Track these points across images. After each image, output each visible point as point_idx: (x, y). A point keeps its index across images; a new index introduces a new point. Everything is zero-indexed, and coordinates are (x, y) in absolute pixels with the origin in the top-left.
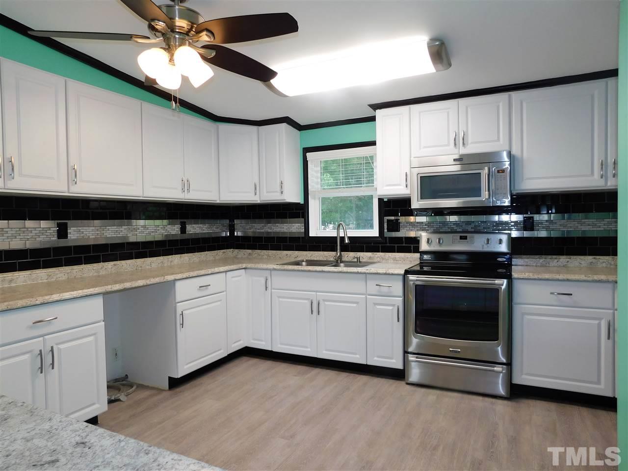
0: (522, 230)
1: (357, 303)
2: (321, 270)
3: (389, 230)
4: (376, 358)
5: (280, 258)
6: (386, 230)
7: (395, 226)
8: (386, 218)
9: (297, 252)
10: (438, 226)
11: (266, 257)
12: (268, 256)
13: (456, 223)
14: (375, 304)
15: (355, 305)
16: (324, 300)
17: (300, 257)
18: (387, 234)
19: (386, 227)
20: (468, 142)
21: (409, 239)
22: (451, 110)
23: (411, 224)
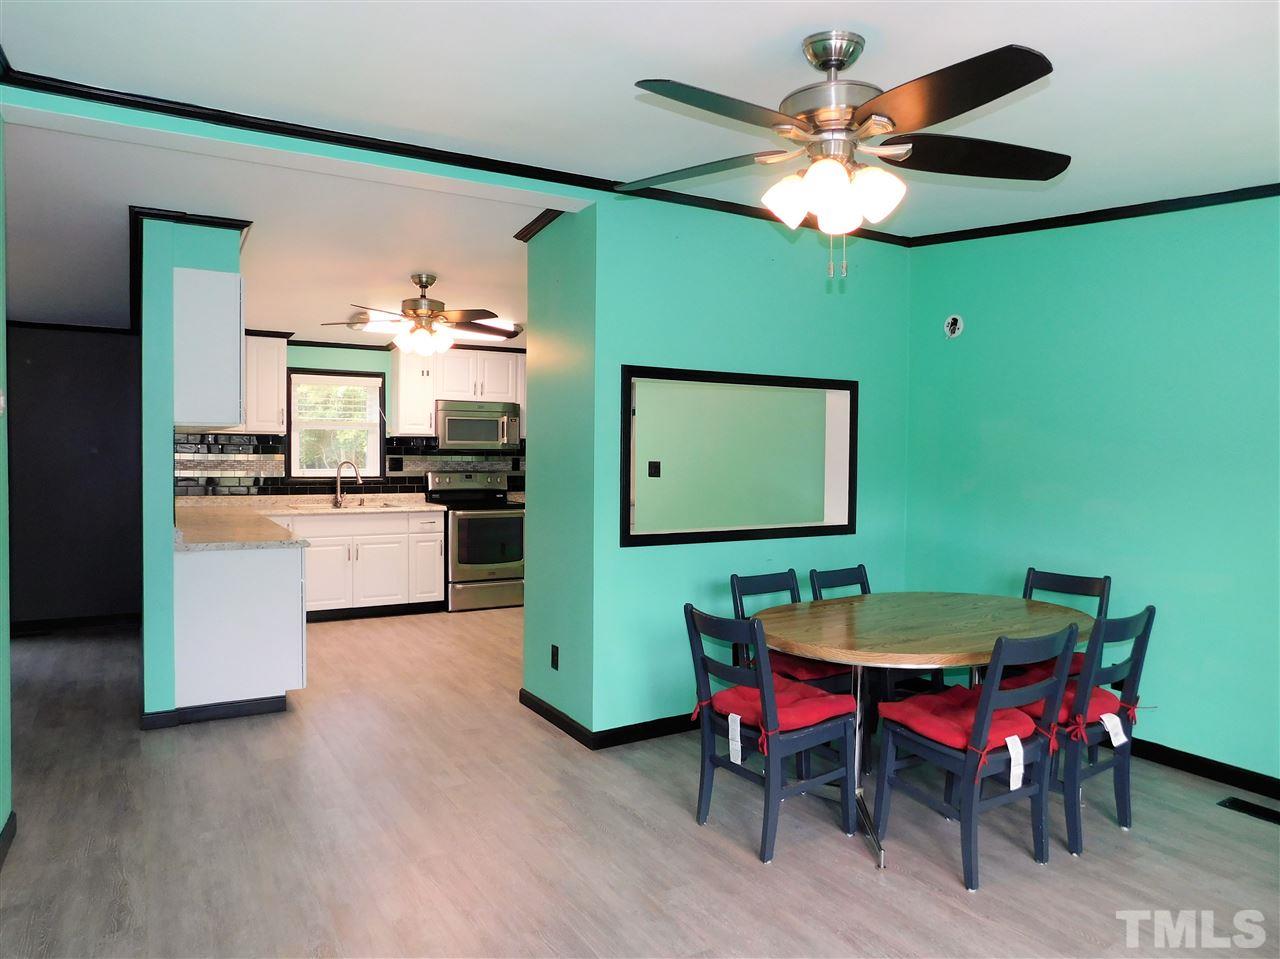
0: (511, 469)
1: (399, 543)
3: (391, 470)
6: (387, 470)
7: (397, 465)
8: (388, 457)
10: (442, 466)
13: (458, 464)
14: (418, 542)
16: (364, 544)
18: (390, 474)
19: (387, 466)
20: (485, 391)
21: (412, 479)
22: (471, 360)
23: (414, 462)
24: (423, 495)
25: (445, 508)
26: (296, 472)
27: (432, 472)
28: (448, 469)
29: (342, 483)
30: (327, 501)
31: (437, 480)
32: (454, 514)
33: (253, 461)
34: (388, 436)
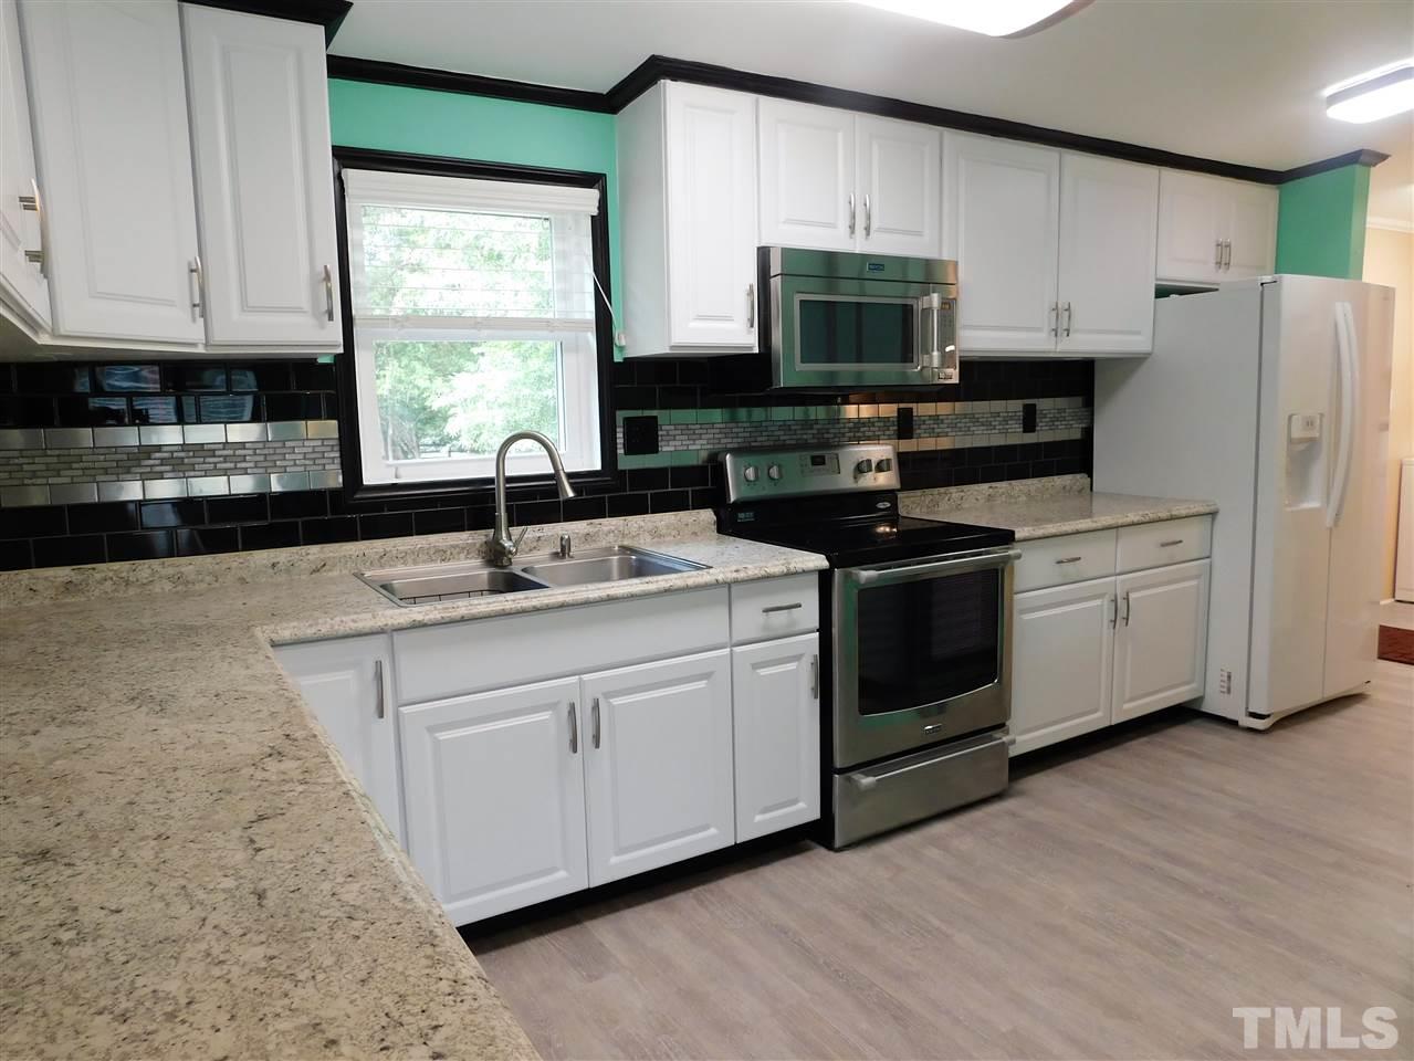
0: (895, 436)
1: (707, 676)
2: (603, 594)
3: (629, 451)
4: (758, 818)
5: (242, 580)
6: (620, 451)
7: (644, 438)
8: (621, 415)
9: (314, 549)
10: (748, 434)
11: (168, 586)
12: (178, 579)
13: (785, 426)
14: (756, 666)
15: (702, 684)
16: (608, 695)
17: (335, 565)
18: (627, 462)
19: (620, 441)
20: (874, 226)
21: (681, 474)
22: (840, 135)
23: (686, 429)
24: (707, 516)
25: (819, 561)
26: (377, 470)
27: (731, 451)
28: (762, 440)
29: (510, 495)
30: (466, 550)
31: (750, 473)
32: (847, 576)
33: (242, 445)
34: (618, 358)
